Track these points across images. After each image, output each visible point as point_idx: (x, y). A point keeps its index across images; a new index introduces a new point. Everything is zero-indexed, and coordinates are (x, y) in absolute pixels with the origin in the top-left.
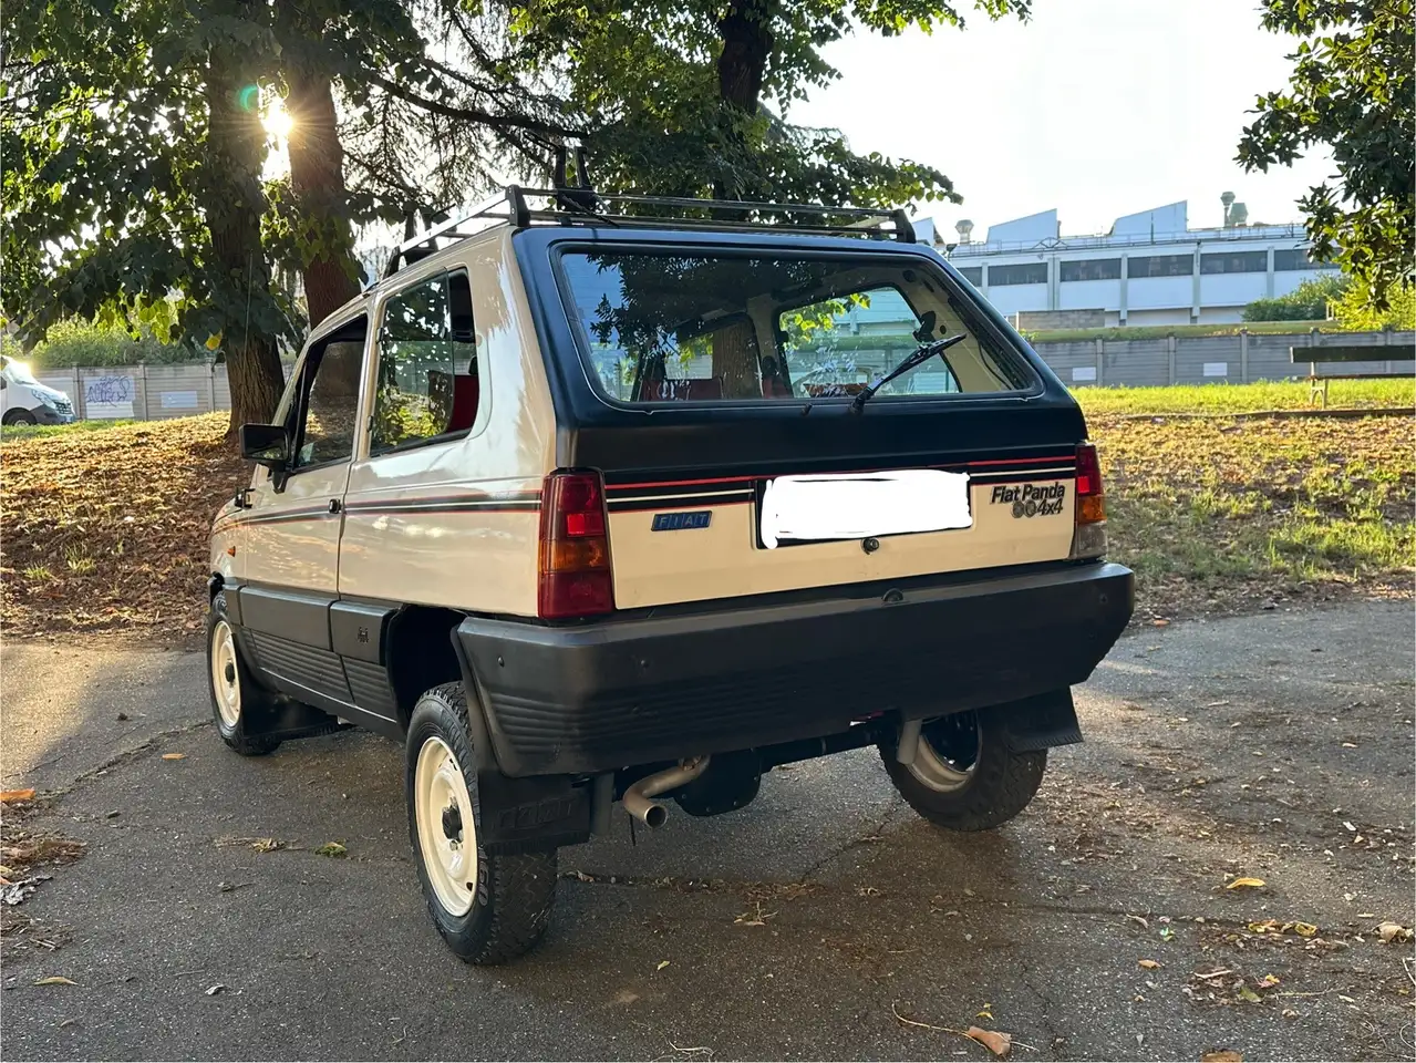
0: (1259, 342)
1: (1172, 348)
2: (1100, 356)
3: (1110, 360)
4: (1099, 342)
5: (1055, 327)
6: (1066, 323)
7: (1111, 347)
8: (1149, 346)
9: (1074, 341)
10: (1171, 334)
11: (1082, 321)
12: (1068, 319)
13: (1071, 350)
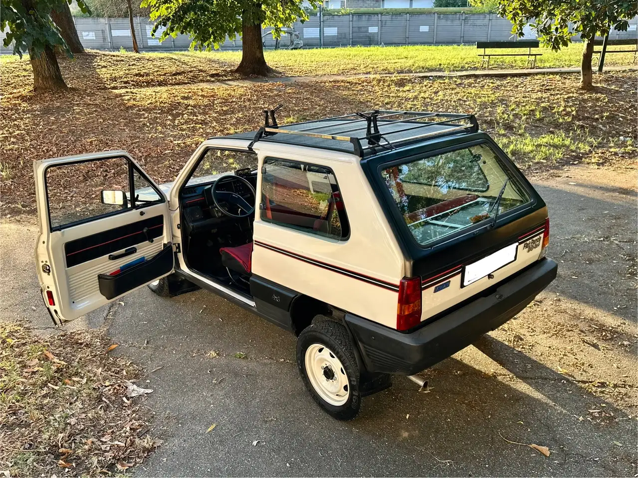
0: (442, 17)
1: (408, 19)
2: (380, 22)
3: (384, 24)
4: (380, 15)
5: (361, 7)
6: (365, 5)
7: (384, 18)
8: (399, 18)
9: (369, 14)
10: (408, 13)
11: (372, 5)
12: (366, 4)
13: (368, 19)
